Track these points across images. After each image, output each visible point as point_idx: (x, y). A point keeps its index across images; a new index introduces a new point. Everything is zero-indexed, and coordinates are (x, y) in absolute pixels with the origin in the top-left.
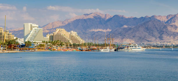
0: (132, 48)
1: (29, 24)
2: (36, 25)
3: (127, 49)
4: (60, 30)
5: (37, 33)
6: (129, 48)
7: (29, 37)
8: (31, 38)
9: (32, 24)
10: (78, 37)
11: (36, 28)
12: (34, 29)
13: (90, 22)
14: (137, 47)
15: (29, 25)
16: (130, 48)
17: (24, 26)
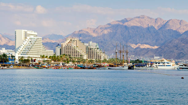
0: (159, 65)
1: (23, 31)
2: (33, 33)
3: (150, 67)
4: (71, 40)
5: (33, 43)
6: (154, 65)
7: (21, 49)
8: (24, 51)
9: (27, 31)
10: (98, 51)
11: (32, 37)
12: (28, 38)
13: (133, 30)
14: (166, 64)
15: (23, 33)
16: (156, 65)
17: (16, 33)
